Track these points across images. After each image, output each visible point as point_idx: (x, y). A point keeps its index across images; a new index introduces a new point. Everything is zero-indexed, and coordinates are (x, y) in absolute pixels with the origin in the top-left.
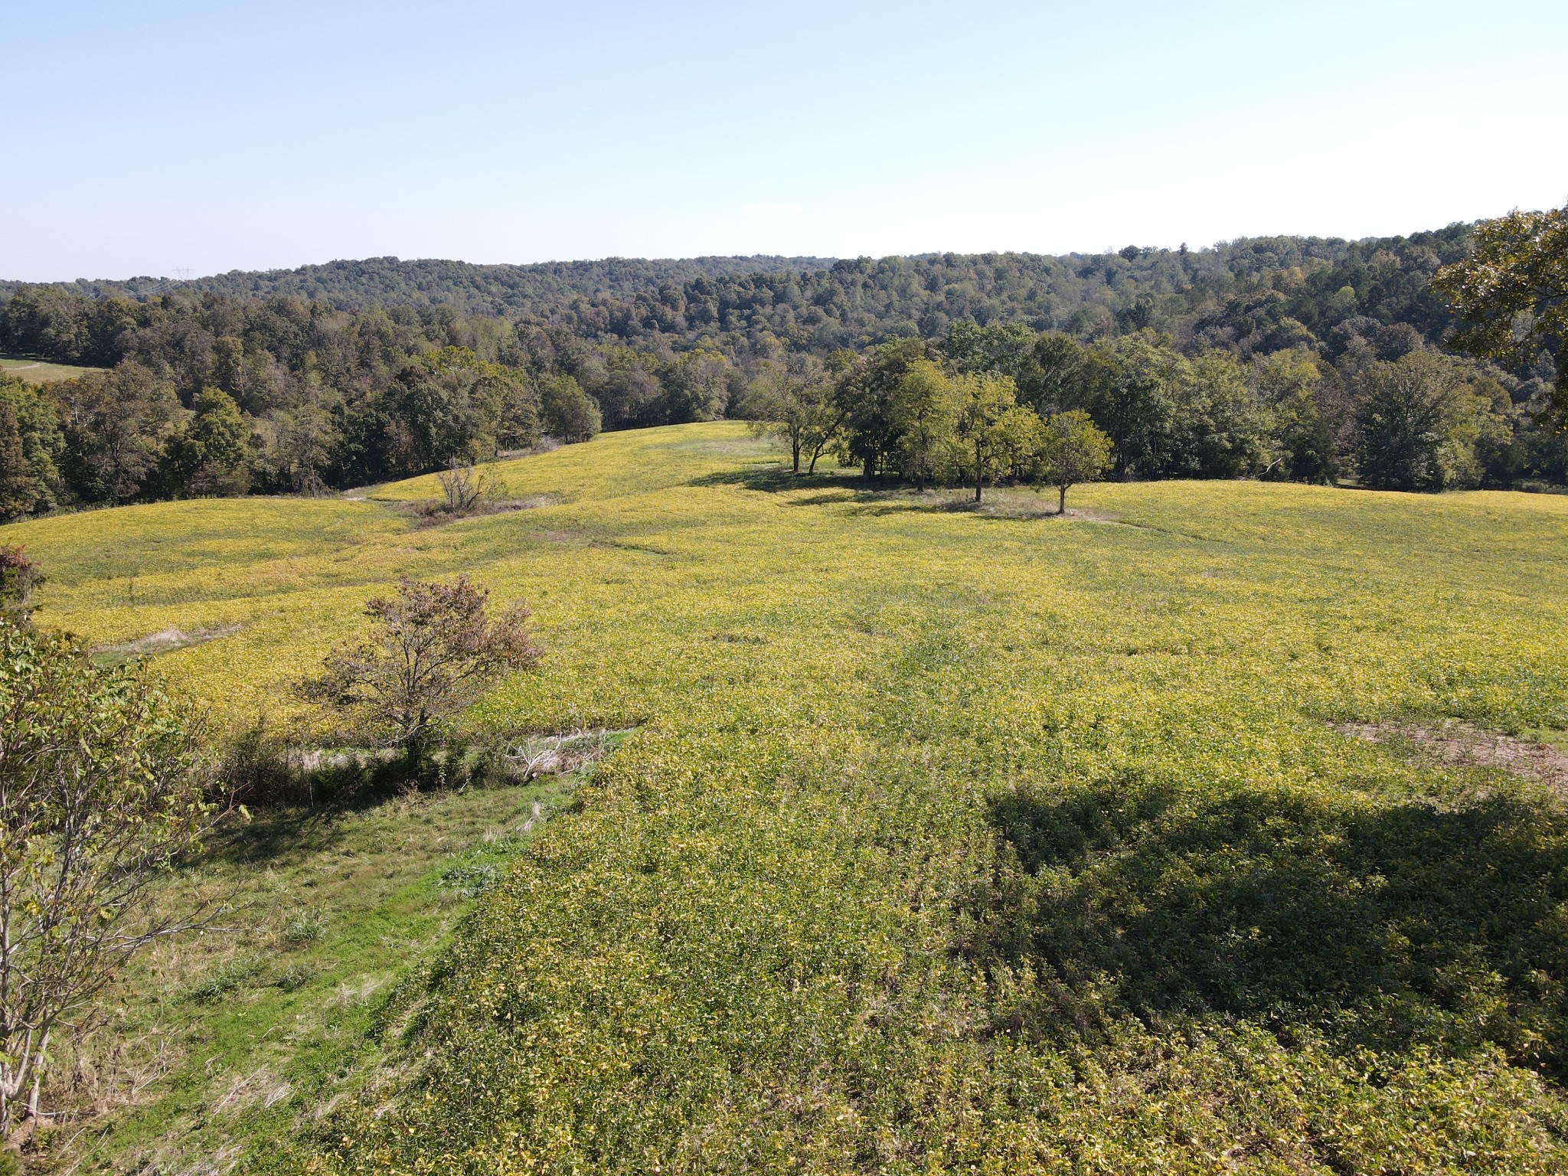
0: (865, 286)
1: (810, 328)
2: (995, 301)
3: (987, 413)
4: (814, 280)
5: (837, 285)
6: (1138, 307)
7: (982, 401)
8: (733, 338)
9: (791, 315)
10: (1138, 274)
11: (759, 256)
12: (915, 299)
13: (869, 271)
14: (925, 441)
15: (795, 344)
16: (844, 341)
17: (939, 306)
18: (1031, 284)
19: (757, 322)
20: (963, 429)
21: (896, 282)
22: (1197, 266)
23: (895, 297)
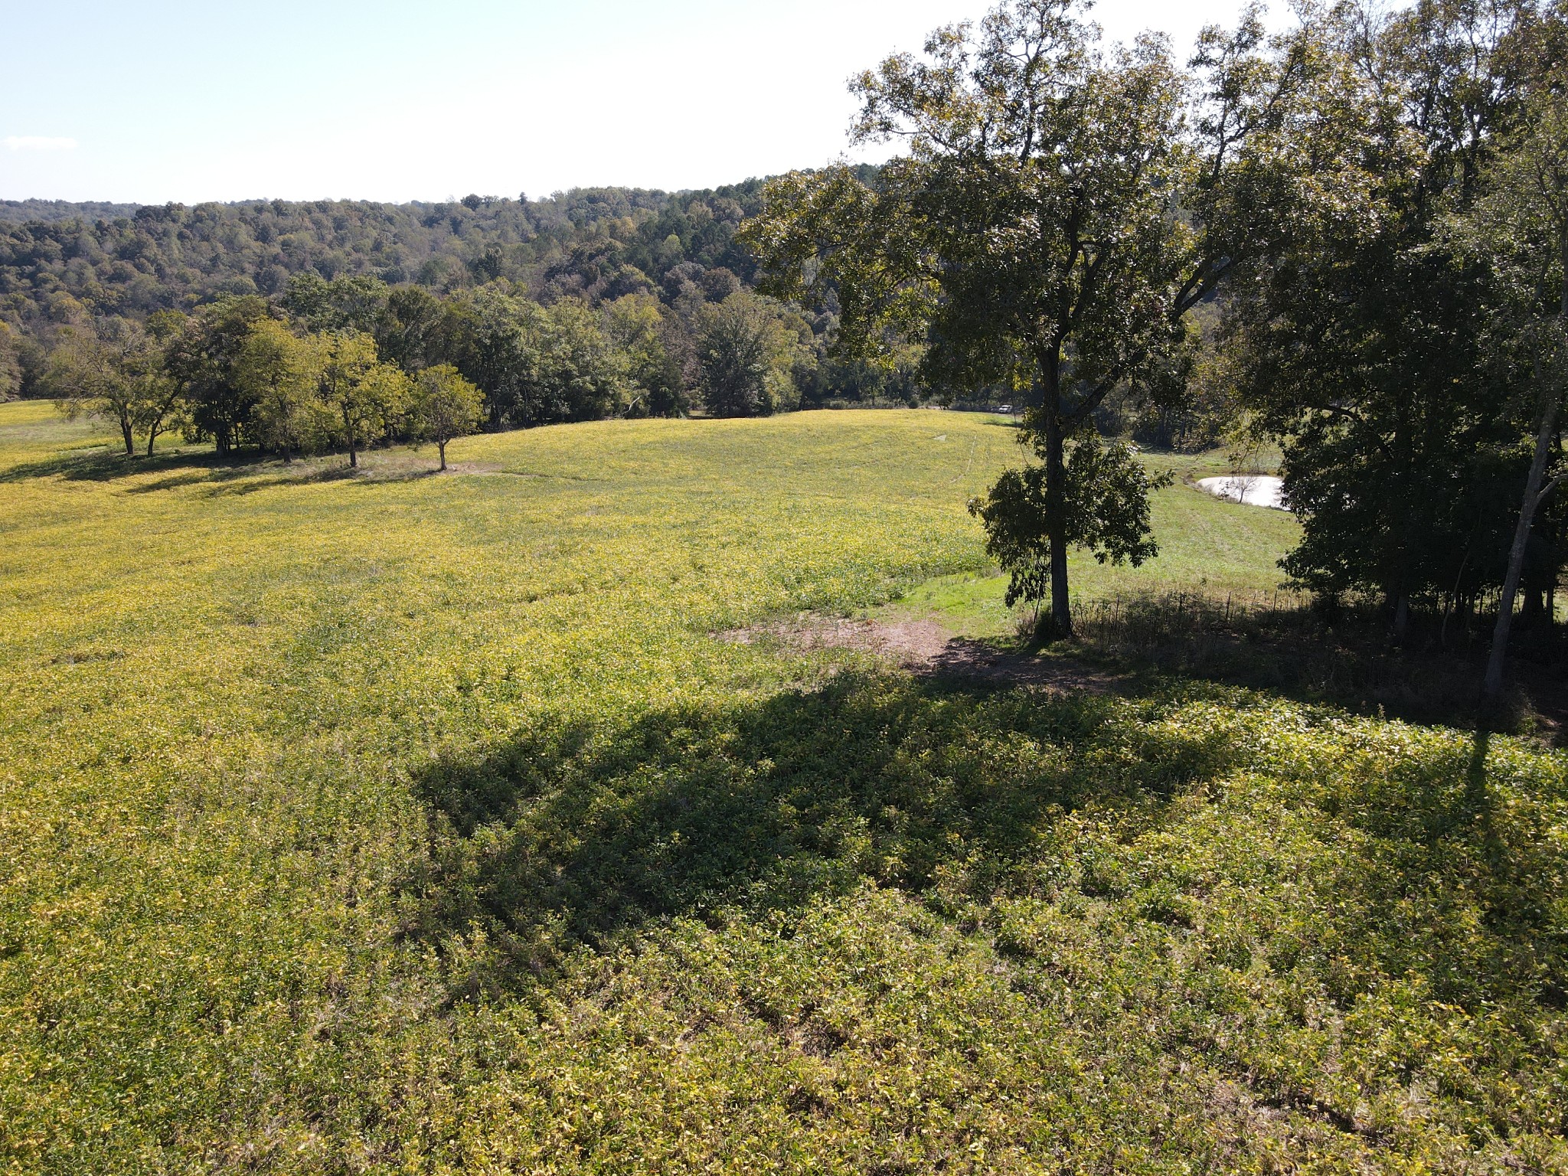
0: (181, 236)
1: (120, 286)
2: (338, 253)
3: (349, 374)
4: (114, 230)
5: (145, 236)
6: (488, 256)
7: (340, 361)
8: (16, 301)
9: (90, 272)
10: (483, 223)
11: (32, 200)
12: (245, 251)
13: (183, 219)
14: (283, 408)
15: (103, 306)
16: (166, 301)
17: (275, 259)
18: (375, 234)
19: (45, 281)
20: (324, 391)
21: (219, 232)
22: (538, 215)
23: (221, 249)
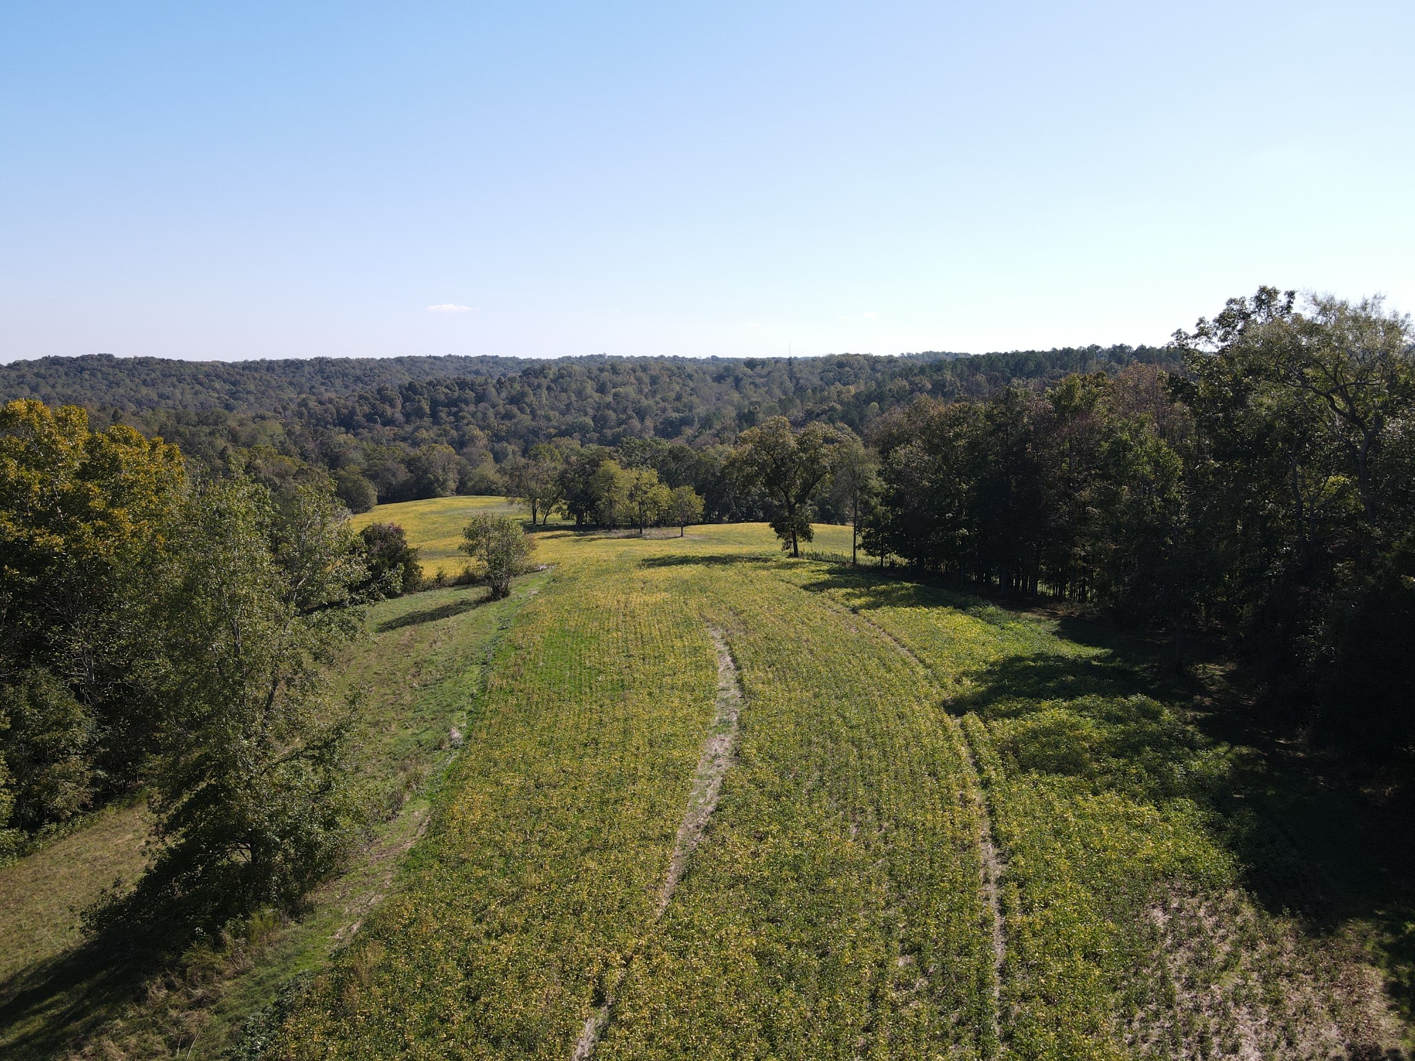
0: (549, 388)
1: (507, 423)
2: (651, 402)
3: (644, 488)
4: (507, 384)
5: (526, 388)
6: (749, 411)
7: (641, 482)
8: (445, 431)
9: (491, 413)
10: (758, 381)
11: (450, 356)
12: (589, 400)
13: (551, 376)
14: (611, 503)
15: (496, 435)
16: (535, 433)
17: (608, 406)
18: (677, 388)
19: (463, 418)
20: (631, 496)
21: (574, 386)
22: (798, 375)
23: (574, 398)
